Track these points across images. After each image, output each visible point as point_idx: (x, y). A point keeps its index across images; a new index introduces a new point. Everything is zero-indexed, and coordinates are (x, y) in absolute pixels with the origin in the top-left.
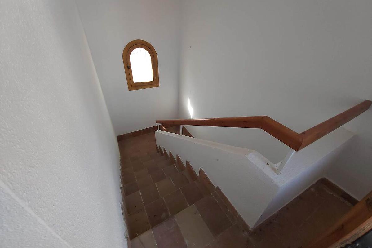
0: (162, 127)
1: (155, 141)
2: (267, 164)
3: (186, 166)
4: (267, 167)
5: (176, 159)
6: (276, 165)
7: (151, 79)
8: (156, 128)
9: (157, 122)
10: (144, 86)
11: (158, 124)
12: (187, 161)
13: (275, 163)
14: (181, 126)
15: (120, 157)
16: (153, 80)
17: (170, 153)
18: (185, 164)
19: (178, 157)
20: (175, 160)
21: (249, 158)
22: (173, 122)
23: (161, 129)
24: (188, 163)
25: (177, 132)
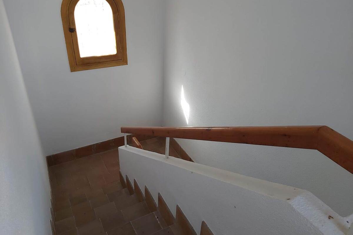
0: (132, 139)
1: (118, 164)
2: (330, 217)
3: (175, 216)
4: (330, 223)
5: (156, 201)
6: (346, 219)
7: (111, 50)
8: (120, 142)
9: (123, 130)
10: (100, 63)
11: (125, 135)
12: (177, 206)
13: (345, 214)
14: (168, 140)
15: (50, 197)
16: (116, 53)
17: (146, 190)
18: (174, 213)
19: (160, 199)
20: (155, 205)
21: (294, 206)
22: (153, 131)
23: (131, 143)
24: (179, 211)
25: (160, 149)
